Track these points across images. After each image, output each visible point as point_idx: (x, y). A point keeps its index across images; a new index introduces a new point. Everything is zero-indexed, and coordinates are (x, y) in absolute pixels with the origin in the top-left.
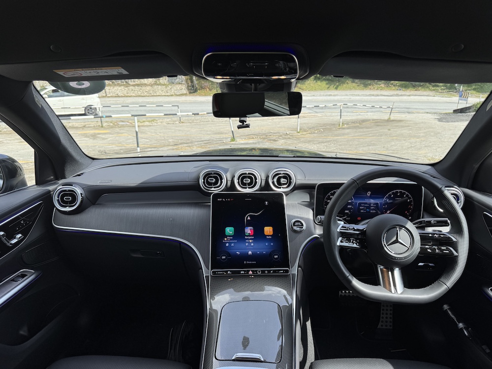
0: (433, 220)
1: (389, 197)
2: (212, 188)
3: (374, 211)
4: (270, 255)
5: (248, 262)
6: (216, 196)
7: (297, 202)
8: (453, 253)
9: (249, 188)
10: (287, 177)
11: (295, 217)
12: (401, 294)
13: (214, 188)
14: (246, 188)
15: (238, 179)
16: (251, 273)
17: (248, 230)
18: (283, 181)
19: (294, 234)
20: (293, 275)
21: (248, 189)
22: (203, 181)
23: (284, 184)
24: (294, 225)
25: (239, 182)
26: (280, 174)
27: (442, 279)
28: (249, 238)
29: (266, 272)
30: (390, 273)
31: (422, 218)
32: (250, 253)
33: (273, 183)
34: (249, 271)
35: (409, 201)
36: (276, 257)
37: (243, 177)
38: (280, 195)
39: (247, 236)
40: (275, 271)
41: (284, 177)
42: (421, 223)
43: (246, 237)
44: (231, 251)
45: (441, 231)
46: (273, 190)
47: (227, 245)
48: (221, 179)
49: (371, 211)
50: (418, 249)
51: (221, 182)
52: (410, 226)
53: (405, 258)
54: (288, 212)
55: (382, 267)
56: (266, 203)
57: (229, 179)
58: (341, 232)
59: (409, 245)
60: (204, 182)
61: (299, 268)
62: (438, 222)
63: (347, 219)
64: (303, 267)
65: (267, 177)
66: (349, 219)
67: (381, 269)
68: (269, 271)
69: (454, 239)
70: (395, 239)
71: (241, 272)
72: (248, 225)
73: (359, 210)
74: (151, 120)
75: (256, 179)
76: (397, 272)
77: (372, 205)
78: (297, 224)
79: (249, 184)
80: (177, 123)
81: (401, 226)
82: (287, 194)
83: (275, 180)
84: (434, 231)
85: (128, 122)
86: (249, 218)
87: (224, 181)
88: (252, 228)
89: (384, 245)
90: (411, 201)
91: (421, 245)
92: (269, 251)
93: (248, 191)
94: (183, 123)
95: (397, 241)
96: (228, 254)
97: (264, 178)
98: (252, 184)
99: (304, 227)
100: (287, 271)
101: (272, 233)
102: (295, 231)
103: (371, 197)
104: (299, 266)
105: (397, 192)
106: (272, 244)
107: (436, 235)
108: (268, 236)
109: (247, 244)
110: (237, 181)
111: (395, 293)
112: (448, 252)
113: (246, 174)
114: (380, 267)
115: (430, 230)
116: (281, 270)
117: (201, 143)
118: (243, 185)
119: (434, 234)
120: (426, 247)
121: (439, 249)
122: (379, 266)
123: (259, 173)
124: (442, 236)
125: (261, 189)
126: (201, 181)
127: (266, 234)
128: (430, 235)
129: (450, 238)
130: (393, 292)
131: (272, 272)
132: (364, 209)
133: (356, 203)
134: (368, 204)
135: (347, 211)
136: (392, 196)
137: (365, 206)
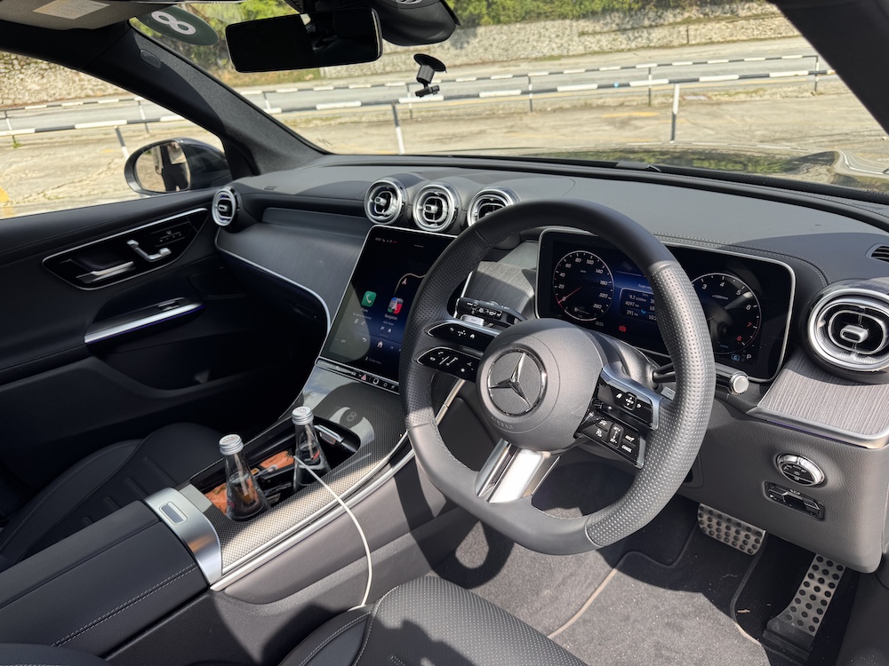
2: (381, 215)
5: (370, 359)
6: (375, 231)
8: (636, 459)
15: (422, 205)
16: (364, 378)
17: (395, 304)
21: (432, 225)
22: (371, 200)
25: (421, 211)
26: (489, 201)
28: (391, 317)
29: (385, 385)
32: (380, 344)
33: (475, 218)
35: (749, 307)
39: (389, 314)
43: (386, 316)
57: (411, 202)
60: (372, 205)
63: (597, 323)
65: (468, 205)
66: (602, 324)
68: (389, 385)
69: (655, 423)
71: (353, 374)
72: (399, 295)
73: (624, 308)
77: (652, 301)
81: (533, 353)
86: (404, 282)
88: (400, 300)
90: (755, 310)
93: (432, 229)
97: (465, 207)
105: (718, 279)
107: (629, 399)
109: (383, 328)
110: (419, 207)
111: (482, 496)
112: (629, 451)
113: (435, 194)
118: (428, 217)
120: (602, 422)
121: (621, 437)
123: (453, 194)
124: (638, 406)
125: (450, 229)
126: (367, 201)
128: (619, 396)
129: (650, 416)
131: (393, 387)
132: (634, 307)
133: (617, 291)
134: (644, 298)
135: (596, 306)
136: (705, 286)
137: (637, 302)
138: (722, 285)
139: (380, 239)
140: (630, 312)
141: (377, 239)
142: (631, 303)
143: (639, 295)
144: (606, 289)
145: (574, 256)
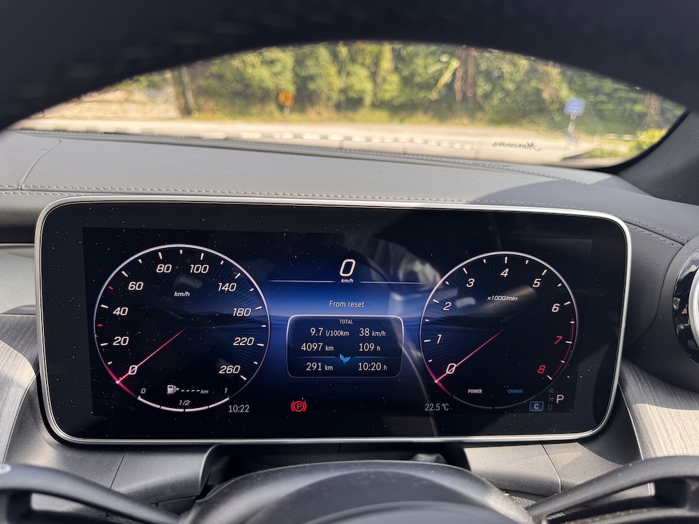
3: (377, 366)
35: (555, 308)
49: (363, 367)
63: (233, 409)
66: (245, 409)
73: (296, 358)
77: (365, 332)
90: (566, 312)
105: (497, 263)
132: (323, 352)
134: (345, 328)
135: (228, 369)
136: (472, 281)
137: (328, 341)
138: (505, 273)
140: (312, 366)
142: (314, 346)
144: (251, 326)
145: (152, 259)
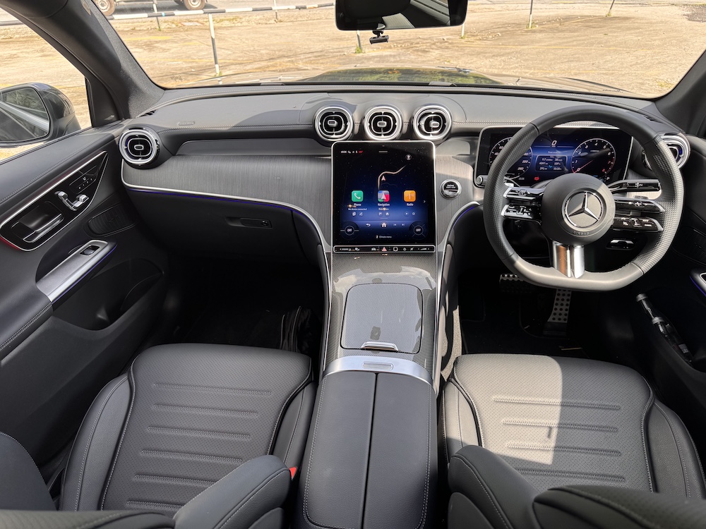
0: (638, 181)
1: (583, 149)
2: (333, 134)
3: (559, 169)
4: (411, 228)
5: (381, 237)
6: (339, 147)
7: (451, 156)
8: (657, 229)
9: (385, 135)
10: (440, 118)
11: (447, 177)
12: (579, 278)
13: (336, 134)
14: (380, 135)
15: (370, 122)
16: (384, 250)
17: (382, 195)
18: (434, 125)
19: (444, 201)
20: (440, 254)
21: (383, 136)
22: (320, 124)
23: (435, 129)
24: (445, 188)
25: (370, 126)
26: (430, 113)
27: (636, 261)
28: (383, 205)
29: (405, 249)
30: (568, 251)
31: (625, 179)
32: (384, 225)
33: (419, 127)
34: (381, 248)
35: (609, 154)
36: (418, 230)
37: (376, 118)
38: (428, 146)
39: (381, 203)
40: (415, 249)
41: (436, 119)
42: (621, 185)
43: (379, 205)
44: (359, 223)
45: (646, 198)
46: (418, 138)
47: (354, 214)
48: (346, 122)
49: (555, 169)
50: (610, 221)
51: (346, 126)
52: (604, 190)
53: (591, 232)
54: (438, 170)
55: (559, 244)
56: (409, 156)
57: (357, 121)
58: (508, 198)
59: (598, 216)
60: (321, 126)
61: (448, 245)
62: (645, 185)
63: (520, 179)
64: (453, 244)
65: (411, 119)
66: (523, 179)
67: (557, 247)
68: (408, 249)
69: (662, 209)
70: (580, 207)
71: (373, 249)
72: (383, 188)
73: (538, 166)
74: (232, 18)
75: (395, 121)
76: (578, 251)
77: (556, 160)
78: (449, 186)
79: (385, 129)
80: (272, 21)
81: (592, 191)
82: (438, 143)
83: (423, 123)
84: (637, 197)
85: (197, 21)
86: (383, 179)
87: (350, 125)
88: (387, 192)
89: (564, 216)
90: (612, 155)
91: (616, 215)
92: (409, 222)
93: (383, 139)
94: (281, 21)
95: (582, 211)
96: (356, 227)
97: (406, 120)
98: (389, 129)
99: (459, 191)
100: (432, 249)
101: (414, 200)
102: (446, 197)
103: (557, 148)
104: (448, 243)
105: (594, 142)
106: (414, 214)
107: (638, 203)
108: (409, 203)
109: (380, 213)
110: (369, 124)
111: (571, 277)
112: (650, 226)
113: (381, 114)
114: (556, 244)
115: (632, 196)
116: (425, 247)
117: (310, 55)
118: (377, 130)
119: (636, 201)
120: (622, 218)
121: (640, 222)
122: (554, 242)
123: (399, 112)
124: (646, 204)
125: (402, 137)
126: (318, 124)
127: (406, 200)
128: (630, 203)
129: (655, 207)
130: (569, 275)
131: (412, 249)
132: (545, 165)
133: (534, 158)
134: (551, 158)
135: (520, 169)
136: (587, 147)
137: (546, 162)
138: (596, 144)
139: (346, 152)
140: (542, 168)
141: (342, 152)
142: (543, 163)
143: (549, 157)
144: (527, 158)
